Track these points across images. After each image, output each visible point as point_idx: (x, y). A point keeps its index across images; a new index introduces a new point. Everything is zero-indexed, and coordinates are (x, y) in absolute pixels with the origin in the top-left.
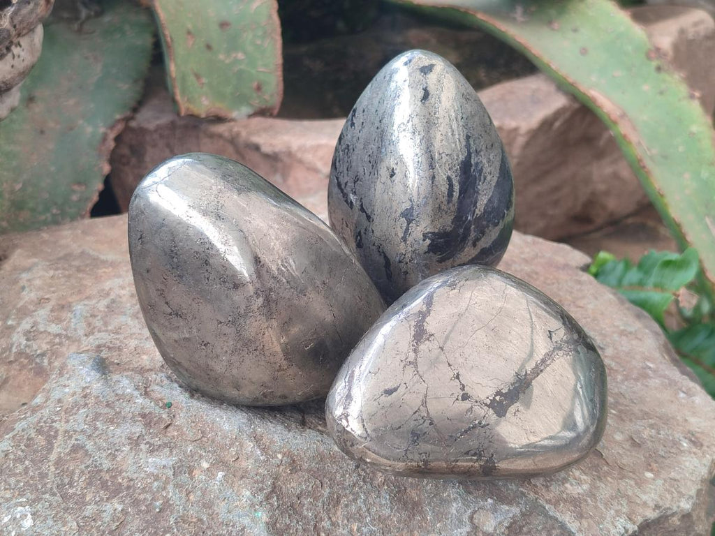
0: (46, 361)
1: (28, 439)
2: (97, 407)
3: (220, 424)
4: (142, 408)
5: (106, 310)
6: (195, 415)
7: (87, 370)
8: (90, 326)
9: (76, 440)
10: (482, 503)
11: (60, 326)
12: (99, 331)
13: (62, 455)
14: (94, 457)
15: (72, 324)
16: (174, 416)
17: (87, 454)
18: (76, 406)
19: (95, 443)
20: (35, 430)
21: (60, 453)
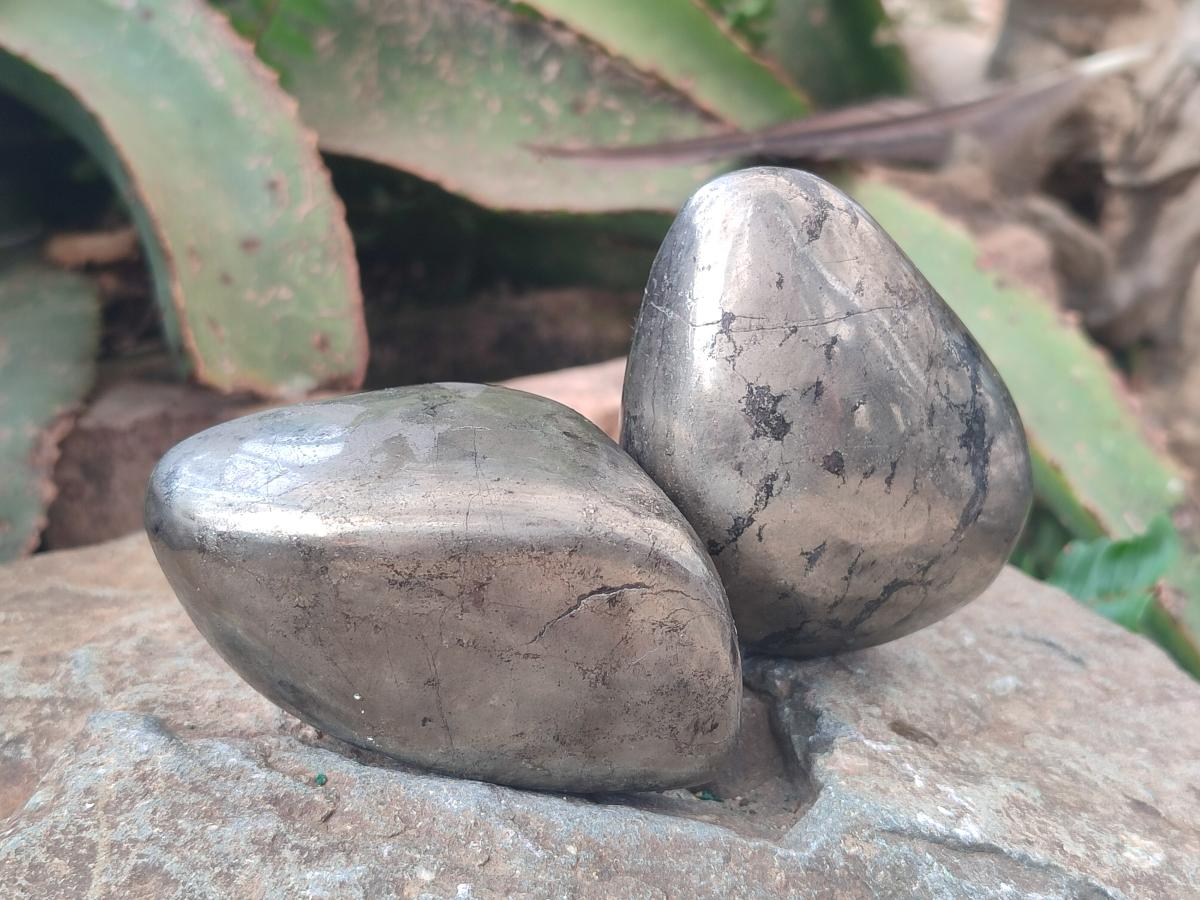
0: (27, 751)
1: (32, 867)
2: (173, 793)
3: (437, 800)
4: (269, 788)
5: (137, 653)
6: (382, 791)
7: (136, 732)
8: (112, 679)
9: (140, 856)
10: (991, 892)
11: (48, 685)
12: (134, 683)
13: (113, 889)
14: (184, 884)
15: (75, 678)
16: (338, 797)
17: (167, 880)
18: (127, 797)
19: (184, 858)
20: (44, 849)
21: (107, 885)
